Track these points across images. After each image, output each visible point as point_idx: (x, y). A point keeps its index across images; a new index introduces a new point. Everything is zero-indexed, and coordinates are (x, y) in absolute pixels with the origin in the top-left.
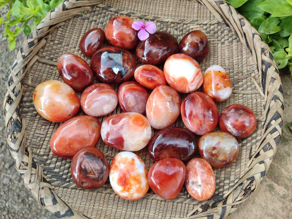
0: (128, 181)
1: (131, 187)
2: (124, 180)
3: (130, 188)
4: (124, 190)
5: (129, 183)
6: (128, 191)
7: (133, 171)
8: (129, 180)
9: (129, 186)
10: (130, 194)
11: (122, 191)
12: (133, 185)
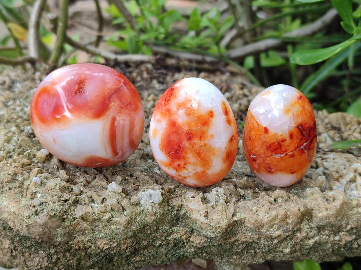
0: (184, 154)
1: (186, 167)
2: (175, 149)
3: (182, 165)
4: (170, 165)
5: (184, 158)
6: (176, 169)
7: (200, 139)
8: (186, 153)
9: (182, 163)
10: (180, 175)
11: (166, 165)
12: (190, 163)
